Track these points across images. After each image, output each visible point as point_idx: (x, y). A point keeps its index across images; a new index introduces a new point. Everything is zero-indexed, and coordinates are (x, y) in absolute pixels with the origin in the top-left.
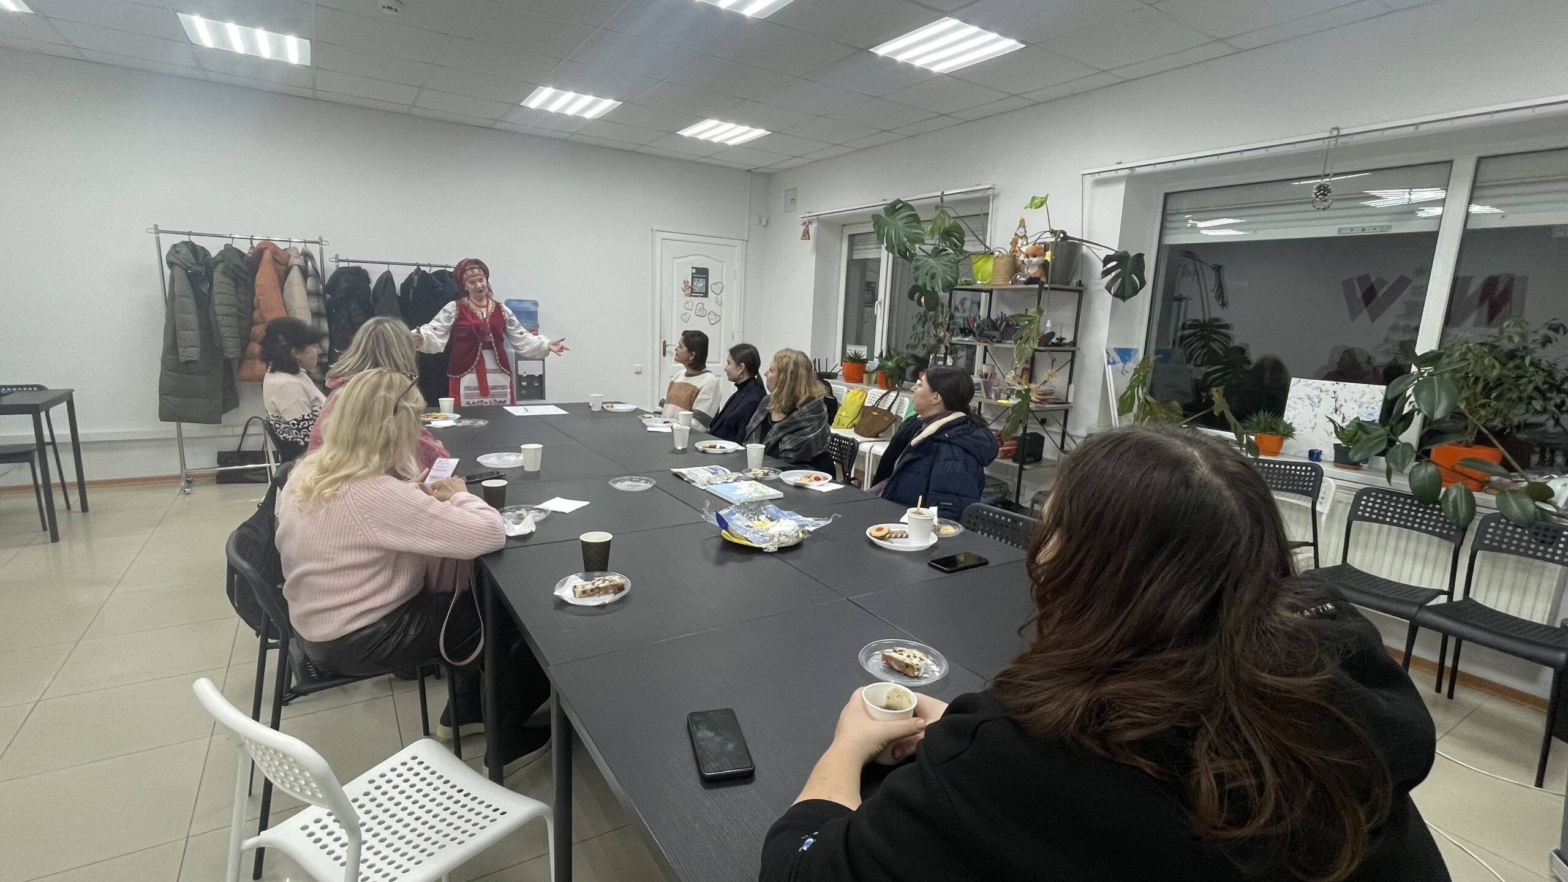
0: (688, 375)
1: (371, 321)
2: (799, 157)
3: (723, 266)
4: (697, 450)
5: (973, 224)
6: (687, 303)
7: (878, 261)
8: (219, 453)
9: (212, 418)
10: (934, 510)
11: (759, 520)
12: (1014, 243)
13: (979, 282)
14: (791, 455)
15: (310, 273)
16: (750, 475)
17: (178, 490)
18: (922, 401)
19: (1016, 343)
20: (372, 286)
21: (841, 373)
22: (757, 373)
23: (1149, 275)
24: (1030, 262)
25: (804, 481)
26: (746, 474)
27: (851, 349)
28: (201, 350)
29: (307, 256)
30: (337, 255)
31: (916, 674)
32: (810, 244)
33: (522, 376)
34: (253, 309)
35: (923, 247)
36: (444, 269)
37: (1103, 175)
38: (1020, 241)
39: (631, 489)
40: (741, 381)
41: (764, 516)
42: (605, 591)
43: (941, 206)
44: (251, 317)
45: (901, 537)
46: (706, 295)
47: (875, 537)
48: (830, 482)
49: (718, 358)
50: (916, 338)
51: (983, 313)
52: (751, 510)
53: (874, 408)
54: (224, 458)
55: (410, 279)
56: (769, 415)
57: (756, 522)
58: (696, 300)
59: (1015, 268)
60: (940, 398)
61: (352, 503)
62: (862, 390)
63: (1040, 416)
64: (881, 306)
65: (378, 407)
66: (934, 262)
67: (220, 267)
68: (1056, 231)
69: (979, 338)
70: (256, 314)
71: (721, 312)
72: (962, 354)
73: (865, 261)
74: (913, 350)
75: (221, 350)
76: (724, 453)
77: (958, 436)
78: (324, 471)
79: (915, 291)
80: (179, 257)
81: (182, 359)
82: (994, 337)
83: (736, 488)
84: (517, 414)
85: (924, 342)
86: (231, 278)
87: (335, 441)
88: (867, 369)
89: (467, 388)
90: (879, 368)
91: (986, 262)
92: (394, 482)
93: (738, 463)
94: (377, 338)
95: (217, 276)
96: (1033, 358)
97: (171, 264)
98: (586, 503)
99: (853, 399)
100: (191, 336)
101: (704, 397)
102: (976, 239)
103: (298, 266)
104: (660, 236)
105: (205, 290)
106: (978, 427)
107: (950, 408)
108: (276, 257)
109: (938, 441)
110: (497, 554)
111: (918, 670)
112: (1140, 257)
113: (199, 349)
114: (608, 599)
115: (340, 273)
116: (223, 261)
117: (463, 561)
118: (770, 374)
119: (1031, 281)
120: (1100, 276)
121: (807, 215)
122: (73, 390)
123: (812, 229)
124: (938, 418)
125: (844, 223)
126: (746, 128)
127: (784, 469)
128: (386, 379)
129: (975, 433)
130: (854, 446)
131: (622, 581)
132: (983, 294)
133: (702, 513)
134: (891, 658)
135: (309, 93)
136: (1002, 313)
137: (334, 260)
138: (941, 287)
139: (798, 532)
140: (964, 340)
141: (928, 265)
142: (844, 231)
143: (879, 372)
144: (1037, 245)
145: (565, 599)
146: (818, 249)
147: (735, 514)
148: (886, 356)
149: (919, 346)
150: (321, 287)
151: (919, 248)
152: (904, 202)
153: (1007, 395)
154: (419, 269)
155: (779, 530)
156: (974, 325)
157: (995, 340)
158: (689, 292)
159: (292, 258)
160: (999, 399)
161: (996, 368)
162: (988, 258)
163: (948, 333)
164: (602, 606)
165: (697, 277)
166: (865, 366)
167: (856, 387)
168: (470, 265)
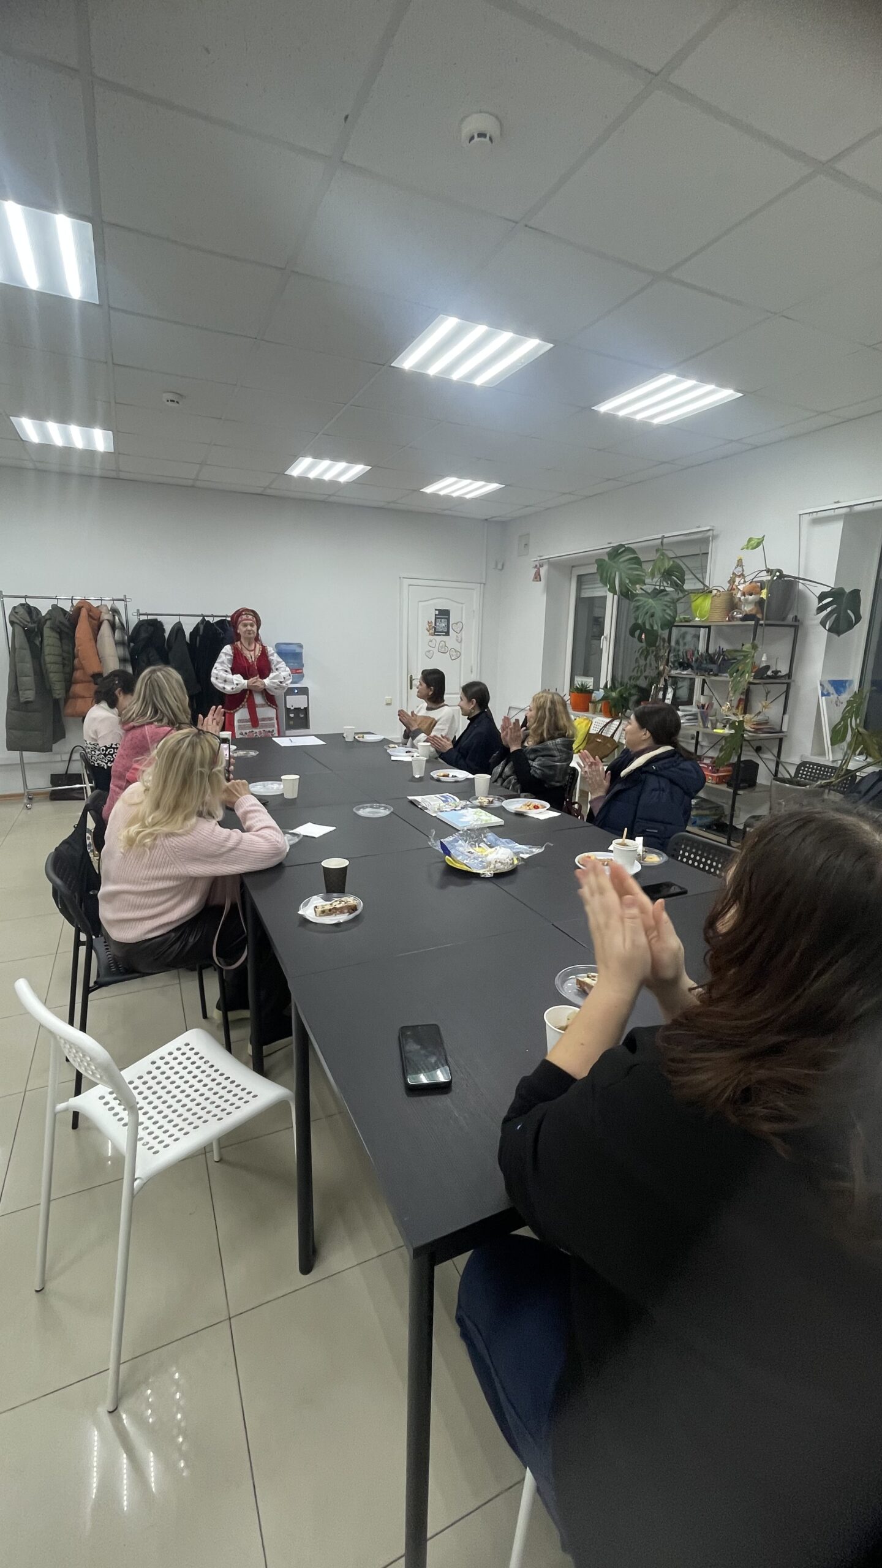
0: (428, 709)
2: (532, 505)
3: (462, 608)
4: (432, 778)
5: (693, 563)
6: (431, 641)
7: (605, 598)
8: (52, 775)
9: (45, 748)
11: (479, 847)
12: (732, 581)
13: (697, 619)
15: (117, 626)
16: (476, 802)
17: (23, 806)
19: (731, 676)
20: (167, 635)
22: (487, 707)
23: (865, 609)
24: (746, 600)
25: (523, 810)
26: (474, 802)
27: (579, 681)
28: (36, 693)
29: (115, 611)
30: (138, 610)
32: (541, 585)
33: (290, 709)
34: (74, 657)
35: (644, 587)
36: (224, 618)
37: (820, 515)
38: (737, 580)
39: (371, 815)
40: (473, 715)
41: (483, 843)
42: (341, 911)
43: (661, 548)
44: (73, 665)
46: (447, 633)
50: (638, 670)
51: (702, 647)
52: (473, 838)
53: (598, 735)
54: (56, 779)
55: (197, 629)
57: (477, 848)
58: (438, 638)
59: (732, 605)
60: (648, 733)
62: (588, 718)
63: (756, 744)
64: (606, 640)
66: (653, 602)
67: (48, 623)
68: (772, 570)
69: (696, 671)
70: (76, 661)
71: (461, 648)
72: (682, 686)
73: (592, 599)
74: (636, 681)
75: (51, 691)
76: (456, 782)
77: (665, 768)
79: (635, 629)
80: (18, 617)
81: (22, 700)
83: (463, 815)
84: (282, 745)
85: (646, 674)
86: (57, 632)
88: (593, 698)
89: (241, 721)
90: (604, 698)
91: (704, 600)
93: (466, 792)
94: (152, 684)
95: (47, 631)
96: (748, 691)
97: (12, 623)
98: (332, 828)
99: (582, 727)
100: (28, 680)
101: (441, 727)
102: (693, 577)
103: (108, 620)
104: (406, 582)
106: (685, 760)
107: (658, 742)
108: (91, 614)
109: (646, 772)
112: (856, 593)
113: (34, 691)
114: (341, 918)
115: (141, 625)
116: (50, 619)
119: (747, 617)
120: (814, 611)
121: (539, 559)
123: (543, 571)
124: (645, 751)
125: (573, 565)
126: (482, 483)
127: (508, 797)
129: (683, 766)
131: (355, 903)
132: (702, 630)
133: (429, 839)
134: (584, 983)
135: (113, 474)
136: (720, 647)
137: (136, 614)
138: (659, 625)
139: (512, 859)
140: (683, 673)
141: (648, 604)
142: (573, 572)
143: (603, 702)
144: (753, 584)
145: (308, 918)
146: (549, 589)
147: (458, 841)
148: (611, 687)
149: (641, 678)
150: (126, 637)
151: (641, 589)
152: (626, 546)
153: (723, 725)
154: (204, 619)
155: (496, 857)
156: (692, 659)
157: (712, 673)
158: (432, 631)
159: (102, 614)
160: (715, 729)
161: (714, 699)
162: (707, 596)
163: (667, 667)
164: (338, 925)
165: (440, 618)
166: (591, 696)
167: (584, 716)
168: (243, 613)
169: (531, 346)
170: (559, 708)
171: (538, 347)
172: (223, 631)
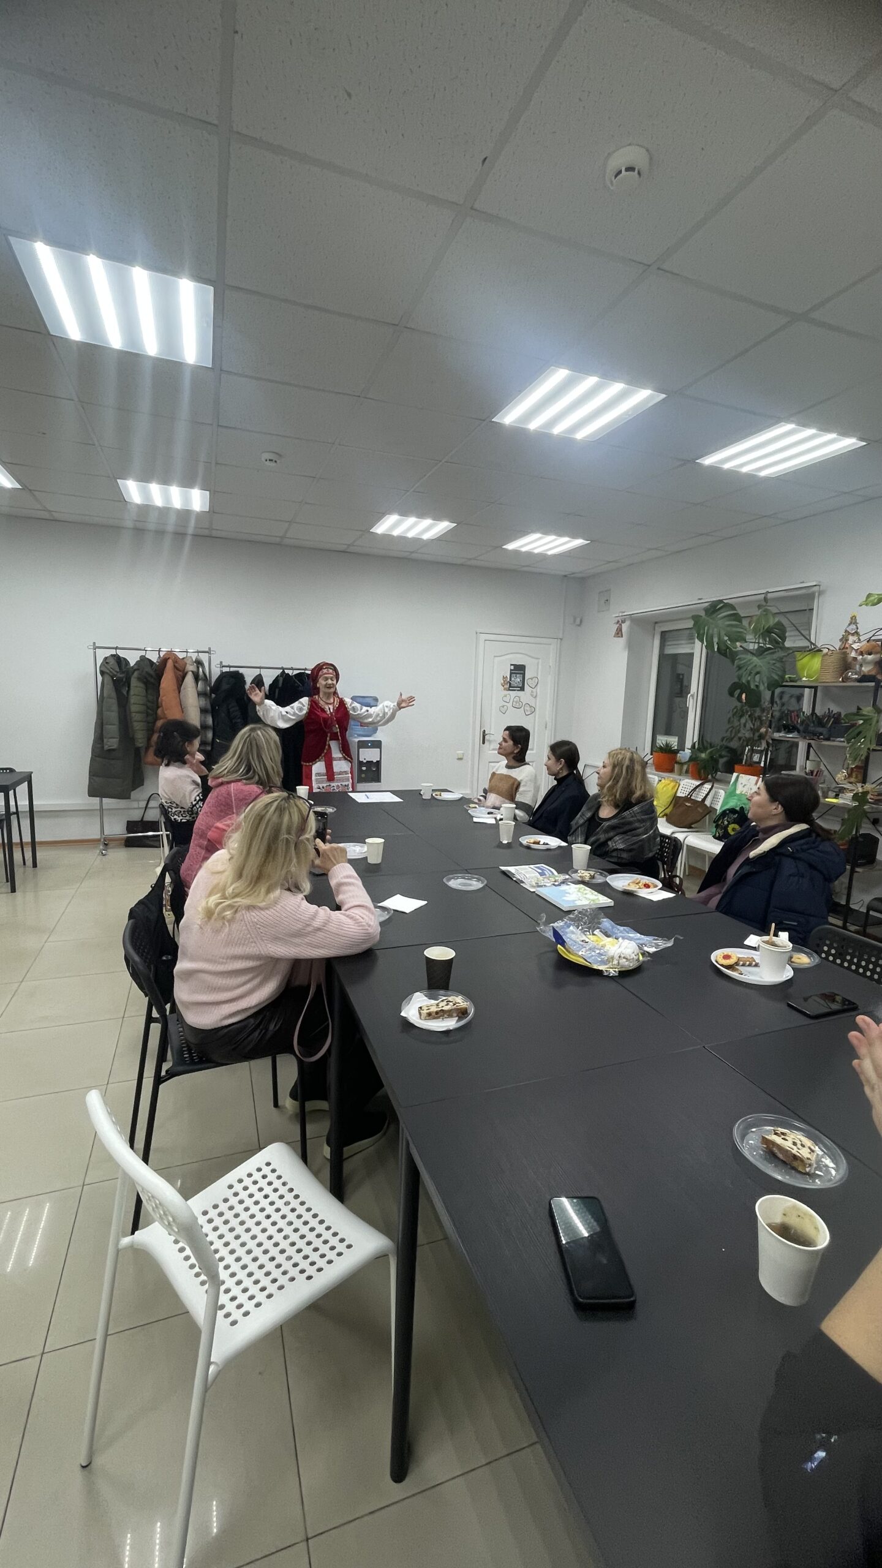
0: (508, 767)
1: (247, 728)
2: (615, 561)
3: (538, 663)
4: (521, 844)
5: (796, 619)
6: (506, 696)
7: (691, 655)
8: (128, 822)
9: (124, 795)
11: (594, 934)
12: (844, 639)
13: (804, 679)
15: (200, 677)
16: (576, 876)
17: (98, 851)
18: (760, 811)
19: (848, 743)
21: (651, 762)
22: (576, 768)
24: (864, 660)
25: (632, 888)
26: (573, 875)
27: (662, 740)
28: (120, 740)
29: (199, 663)
30: (221, 662)
31: (808, 1170)
32: (622, 642)
33: (362, 762)
34: (158, 707)
35: (744, 645)
36: (303, 671)
38: (851, 639)
39: (464, 888)
40: (561, 776)
41: (598, 930)
42: (448, 1014)
43: (765, 602)
44: (156, 713)
45: (750, 965)
46: (522, 689)
47: (722, 965)
48: (660, 889)
49: (538, 751)
50: (731, 731)
51: (806, 708)
52: (585, 923)
53: (688, 799)
54: (132, 826)
55: (276, 681)
56: (597, 810)
57: (591, 937)
58: (513, 694)
59: (845, 665)
60: (780, 808)
62: (675, 781)
63: (872, 816)
64: (693, 699)
66: (758, 660)
67: (136, 674)
69: (804, 734)
70: (159, 711)
71: (535, 703)
72: (783, 748)
73: (675, 657)
74: (729, 742)
75: (132, 740)
76: (548, 850)
77: (803, 851)
79: (736, 688)
80: (109, 667)
81: (106, 747)
82: (821, 734)
83: (566, 893)
84: (359, 801)
85: (740, 735)
86: (144, 682)
88: (678, 759)
89: (318, 774)
90: (691, 759)
91: (813, 657)
93: (561, 861)
94: (251, 743)
95: (134, 682)
96: (867, 758)
97: (102, 673)
98: (423, 903)
99: (665, 788)
100: (113, 729)
101: (525, 789)
102: (799, 634)
103: (192, 672)
104: (483, 637)
105: (125, 693)
106: (823, 840)
107: (792, 818)
108: (176, 665)
109: (783, 855)
111: (810, 1165)
113: (118, 740)
114: (451, 1024)
115: (223, 676)
116: (138, 669)
119: (864, 678)
121: (621, 614)
122: (32, 773)
123: (625, 627)
124: (777, 829)
125: (657, 621)
126: (565, 539)
129: (821, 848)
130: (676, 845)
131: (465, 1005)
132: (807, 690)
133: (539, 926)
134: (773, 1143)
135: (206, 532)
136: (829, 709)
137: (219, 666)
138: (766, 685)
139: (638, 954)
140: (788, 736)
141: (752, 663)
142: (656, 628)
143: (691, 764)
144: (872, 642)
145: (412, 1021)
146: (631, 647)
147: (569, 927)
148: (699, 749)
149: (735, 739)
150: (209, 688)
151: (741, 646)
152: (725, 601)
153: (835, 794)
154: (283, 672)
155: (619, 951)
156: (797, 722)
157: (822, 737)
158: (507, 686)
159: (188, 665)
160: (827, 798)
161: (823, 766)
162: (815, 655)
163: (770, 730)
164: (447, 1033)
165: (515, 673)
166: (676, 756)
167: (668, 777)
168: (324, 667)
169: (643, 396)
170: (638, 767)
171: (650, 397)
172: (303, 685)
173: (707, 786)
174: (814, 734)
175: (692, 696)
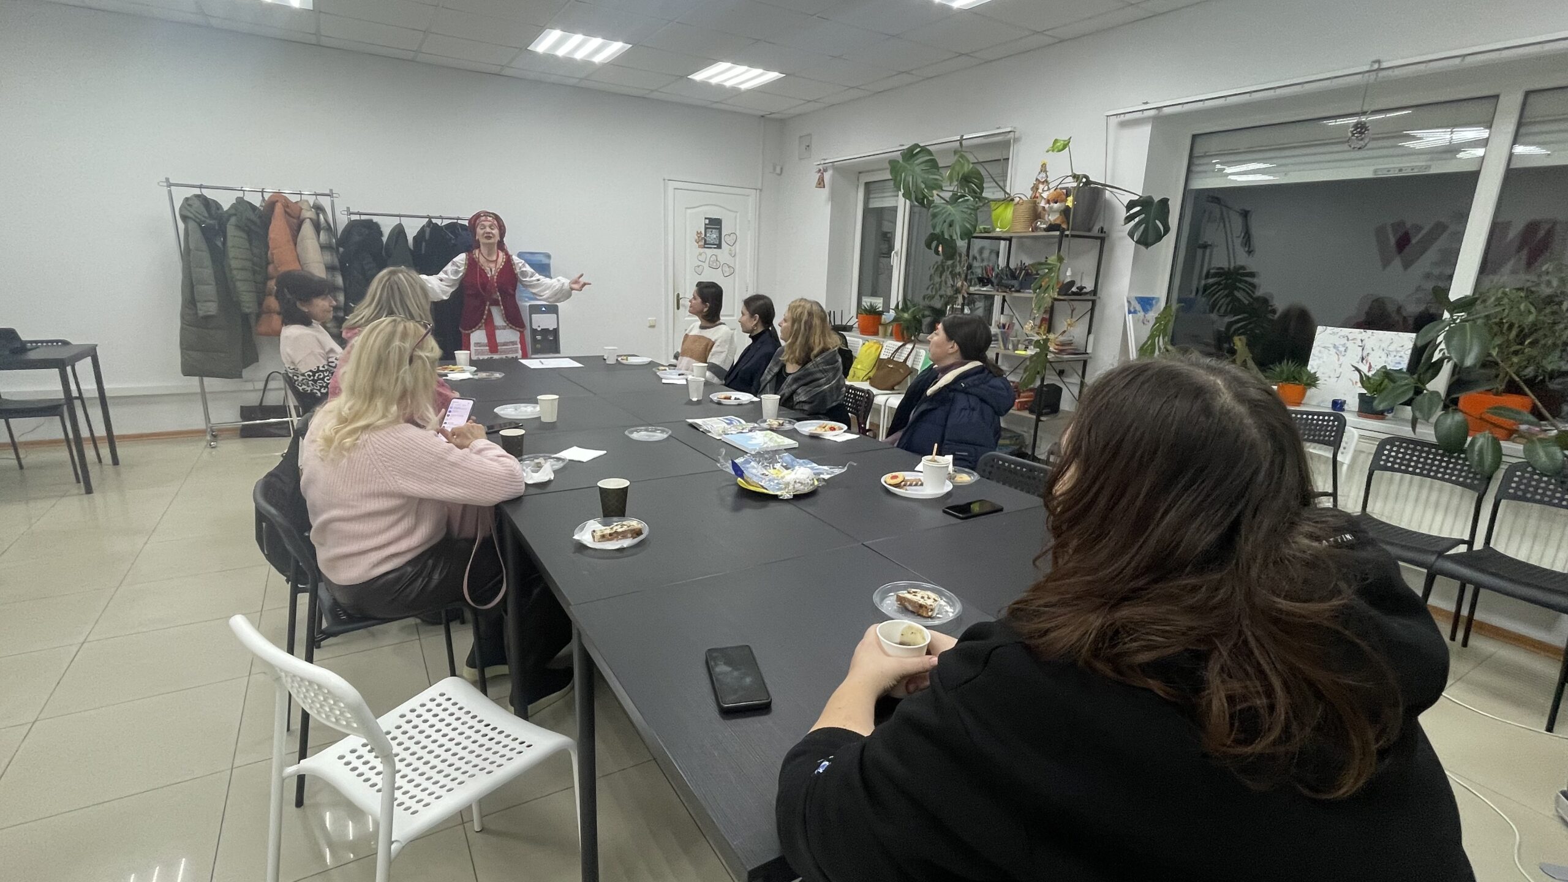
0: (702, 327)
1: (385, 271)
2: (815, 101)
3: (736, 217)
4: (712, 401)
5: (994, 169)
6: (701, 255)
7: (894, 210)
8: (241, 407)
9: (233, 373)
10: (949, 458)
11: (774, 468)
12: (1035, 188)
13: (998, 230)
14: (806, 407)
15: (322, 226)
16: (765, 425)
17: (205, 443)
18: (938, 350)
19: (1035, 292)
20: (385, 239)
21: (856, 325)
22: (771, 324)
23: (1173, 220)
24: (1051, 208)
25: (819, 431)
26: (762, 424)
27: (867, 301)
28: (219, 304)
29: (319, 209)
31: (930, 614)
34: (268, 263)
35: (942, 194)
36: (456, 221)
37: (1128, 117)
38: (1041, 187)
39: (646, 439)
40: (755, 333)
41: (779, 465)
42: (623, 535)
43: (960, 151)
44: (266, 271)
45: (916, 485)
46: (719, 246)
47: (890, 485)
48: (845, 432)
49: (732, 309)
50: (933, 288)
51: (1002, 262)
52: (766, 459)
53: (890, 360)
54: (247, 412)
55: (422, 231)
56: (783, 367)
57: (772, 471)
58: (709, 252)
59: (1036, 214)
60: (956, 347)
61: (373, 451)
62: (878, 342)
63: (1059, 367)
64: (897, 256)
65: (394, 357)
66: (952, 209)
67: (233, 220)
68: (1079, 175)
69: (997, 287)
70: (271, 268)
71: (735, 263)
72: (980, 305)
73: (881, 210)
74: (930, 300)
75: (238, 304)
76: (740, 404)
77: (975, 386)
78: (343, 421)
79: (934, 239)
80: (192, 211)
81: (201, 313)
83: (751, 438)
84: (532, 367)
85: (942, 292)
86: (244, 231)
87: (352, 391)
88: (883, 321)
89: (478, 344)
90: (895, 320)
91: (1006, 208)
92: (412, 431)
93: (754, 414)
94: (391, 286)
95: (231, 230)
96: (1052, 308)
97: (184, 218)
98: (602, 452)
99: (868, 351)
100: (208, 289)
101: (719, 349)
102: (996, 185)
103: (310, 219)
104: (672, 185)
105: (220, 244)
106: (995, 377)
107: (967, 357)
108: (288, 210)
109: (955, 390)
110: (517, 501)
111: (932, 610)
112: (1164, 202)
113: (217, 304)
114: (626, 543)
115: (352, 226)
116: (235, 215)
117: (483, 508)
118: (784, 324)
119: (1052, 227)
120: (1122, 222)
121: (822, 162)
122: (96, 345)
123: (827, 176)
124: (954, 368)
125: (860, 169)
126: (760, 71)
127: (799, 420)
128: (400, 328)
129: (992, 383)
130: (869, 398)
131: (639, 526)
132: (1003, 243)
133: (717, 461)
134: (904, 598)
135: (314, 40)
136: (1021, 262)
137: (346, 213)
138: (959, 235)
139: (813, 480)
140: (983, 289)
141: (946, 212)
142: (860, 179)
143: (895, 324)
144: (1058, 190)
145: (585, 543)
146: (833, 197)
147: (750, 463)
148: (902, 308)
149: (936, 297)
150: (334, 240)
151: (938, 195)
152: (922, 147)
153: (1025, 346)
154: (431, 222)
155: (794, 478)
156: (992, 274)
157: (1013, 289)
158: (702, 243)
159: (304, 211)
160: (1017, 350)
161: (1015, 318)
162: (1008, 204)
163: (965, 283)
164: (620, 550)
165: (710, 228)
166: (881, 318)
167: (871, 339)
168: (482, 217)
172: (456, 237)
173: (909, 346)
174: (1007, 287)
175: (896, 253)
